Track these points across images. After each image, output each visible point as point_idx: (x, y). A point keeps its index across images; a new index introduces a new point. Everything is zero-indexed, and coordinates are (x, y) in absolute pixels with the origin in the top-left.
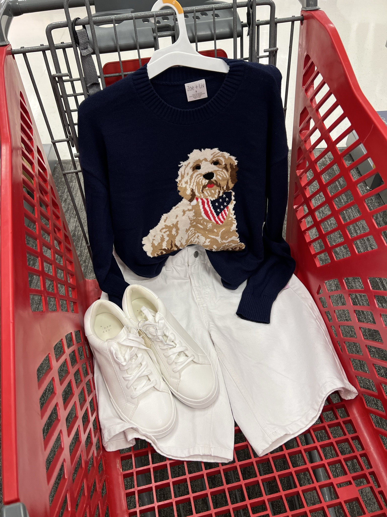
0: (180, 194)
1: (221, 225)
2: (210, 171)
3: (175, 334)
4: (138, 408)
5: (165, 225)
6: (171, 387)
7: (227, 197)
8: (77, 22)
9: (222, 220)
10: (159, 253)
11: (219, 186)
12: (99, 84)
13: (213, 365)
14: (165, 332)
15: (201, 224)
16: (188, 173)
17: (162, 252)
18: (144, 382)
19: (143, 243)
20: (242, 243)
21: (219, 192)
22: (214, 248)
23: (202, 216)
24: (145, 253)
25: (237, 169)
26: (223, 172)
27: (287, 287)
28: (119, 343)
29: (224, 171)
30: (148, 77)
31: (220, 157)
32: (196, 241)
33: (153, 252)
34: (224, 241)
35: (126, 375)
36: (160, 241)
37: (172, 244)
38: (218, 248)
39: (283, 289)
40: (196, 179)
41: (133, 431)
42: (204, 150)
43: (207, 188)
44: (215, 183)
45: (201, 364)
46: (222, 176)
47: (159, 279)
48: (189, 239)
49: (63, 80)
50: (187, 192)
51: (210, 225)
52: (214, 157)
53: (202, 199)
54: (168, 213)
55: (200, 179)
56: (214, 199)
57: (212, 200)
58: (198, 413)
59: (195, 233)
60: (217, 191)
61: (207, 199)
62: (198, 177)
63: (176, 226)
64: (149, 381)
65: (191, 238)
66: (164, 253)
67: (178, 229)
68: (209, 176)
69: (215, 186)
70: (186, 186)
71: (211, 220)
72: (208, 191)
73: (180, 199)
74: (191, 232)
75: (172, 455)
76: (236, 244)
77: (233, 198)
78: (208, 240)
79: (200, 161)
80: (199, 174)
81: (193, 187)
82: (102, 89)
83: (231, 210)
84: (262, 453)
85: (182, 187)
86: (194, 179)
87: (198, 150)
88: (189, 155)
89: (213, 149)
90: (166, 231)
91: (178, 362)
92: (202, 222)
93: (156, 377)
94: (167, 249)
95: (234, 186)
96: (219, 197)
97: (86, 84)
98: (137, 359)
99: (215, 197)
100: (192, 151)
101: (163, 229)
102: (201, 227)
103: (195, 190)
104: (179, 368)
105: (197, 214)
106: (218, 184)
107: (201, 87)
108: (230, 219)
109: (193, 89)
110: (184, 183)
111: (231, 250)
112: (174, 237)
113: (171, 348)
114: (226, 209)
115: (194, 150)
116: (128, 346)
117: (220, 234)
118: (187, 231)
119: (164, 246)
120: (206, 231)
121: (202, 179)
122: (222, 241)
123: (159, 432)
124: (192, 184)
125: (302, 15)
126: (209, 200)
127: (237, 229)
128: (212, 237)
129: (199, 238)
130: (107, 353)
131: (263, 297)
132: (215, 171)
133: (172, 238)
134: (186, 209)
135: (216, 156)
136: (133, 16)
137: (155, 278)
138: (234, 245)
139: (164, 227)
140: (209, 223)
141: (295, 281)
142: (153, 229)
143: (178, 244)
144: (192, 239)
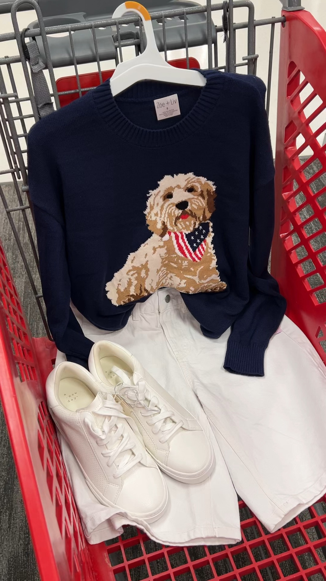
0: (149, 228)
1: (199, 262)
2: (184, 200)
3: (157, 397)
4: (123, 488)
5: (133, 267)
6: (158, 461)
7: (203, 229)
8: (26, 33)
9: (200, 256)
10: (126, 300)
11: (194, 216)
12: (52, 104)
13: (204, 431)
14: (146, 395)
15: (175, 263)
16: (158, 203)
17: (130, 299)
18: (128, 457)
19: (107, 289)
20: (223, 282)
21: (195, 223)
22: (191, 291)
23: (176, 254)
24: (110, 301)
25: (216, 196)
26: (199, 200)
27: (278, 331)
28: (94, 413)
29: (200, 198)
30: (111, 94)
31: (195, 182)
32: (169, 283)
33: (119, 299)
34: (203, 281)
35: (105, 451)
36: (126, 286)
37: (141, 288)
38: (196, 290)
39: (274, 334)
40: (168, 209)
41: (121, 517)
42: (177, 175)
43: (181, 220)
44: (190, 213)
45: (191, 431)
46: (197, 204)
47: (125, 332)
48: (160, 281)
49: (9, 100)
50: (157, 226)
51: (185, 263)
52: (188, 183)
53: (175, 233)
54: (136, 252)
55: (172, 210)
56: (190, 232)
57: (187, 233)
58: (193, 490)
59: (167, 274)
60: (192, 222)
61: (181, 233)
62: (169, 207)
63: (145, 266)
64: (133, 456)
65: (162, 280)
66: (132, 299)
67: (147, 271)
68: (182, 205)
69: (190, 217)
70: (156, 219)
71: (187, 257)
72: (182, 223)
73: (150, 234)
74: (163, 272)
75: (170, 541)
76: (217, 284)
77: (211, 229)
78: (184, 281)
79: (172, 188)
80: (172, 204)
81: (164, 220)
82: (55, 109)
83: (210, 244)
84: (274, 529)
85: (151, 220)
86: (165, 210)
87: (170, 176)
88: (159, 182)
89: (187, 174)
90: (134, 274)
91: (165, 430)
92: (175, 260)
93: (140, 450)
94: (135, 295)
95: (212, 215)
96: (195, 230)
97: (37, 105)
98: (117, 431)
99: (190, 230)
100: (162, 178)
101: (130, 271)
102: (175, 266)
103: (167, 222)
104: (168, 437)
105: (170, 251)
106: (194, 215)
107: (173, 103)
108: (209, 254)
109: (164, 106)
110: (154, 215)
111: (210, 291)
112: (144, 280)
113: (154, 415)
114: (203, 243)
115: (166, 176)
116: (105, 416)
117: (198, 273)
118: (158, 271)
119: (132, 291)
120: (181, 271)
121: (174, 210)
122: (200, 281)
123: (151, 515)
124: (163, 216)
125: (283, 16)
126: (184, 234)
127: (217, 266)
128: (188, 277)
129: (172, 279)
130: (81, 426)
131: (253, 345)
132: (190, 199)
133: (141, 281)
134: (157, 246)
135: (191, 181)
136: (92, 25)
137: (120, 331)
138: (214, 285)
139: (131, 268)
140: (185, 260)
141: (287, 323)
142: (118, 272)
143: (148, 288)
144: (164, 281)
